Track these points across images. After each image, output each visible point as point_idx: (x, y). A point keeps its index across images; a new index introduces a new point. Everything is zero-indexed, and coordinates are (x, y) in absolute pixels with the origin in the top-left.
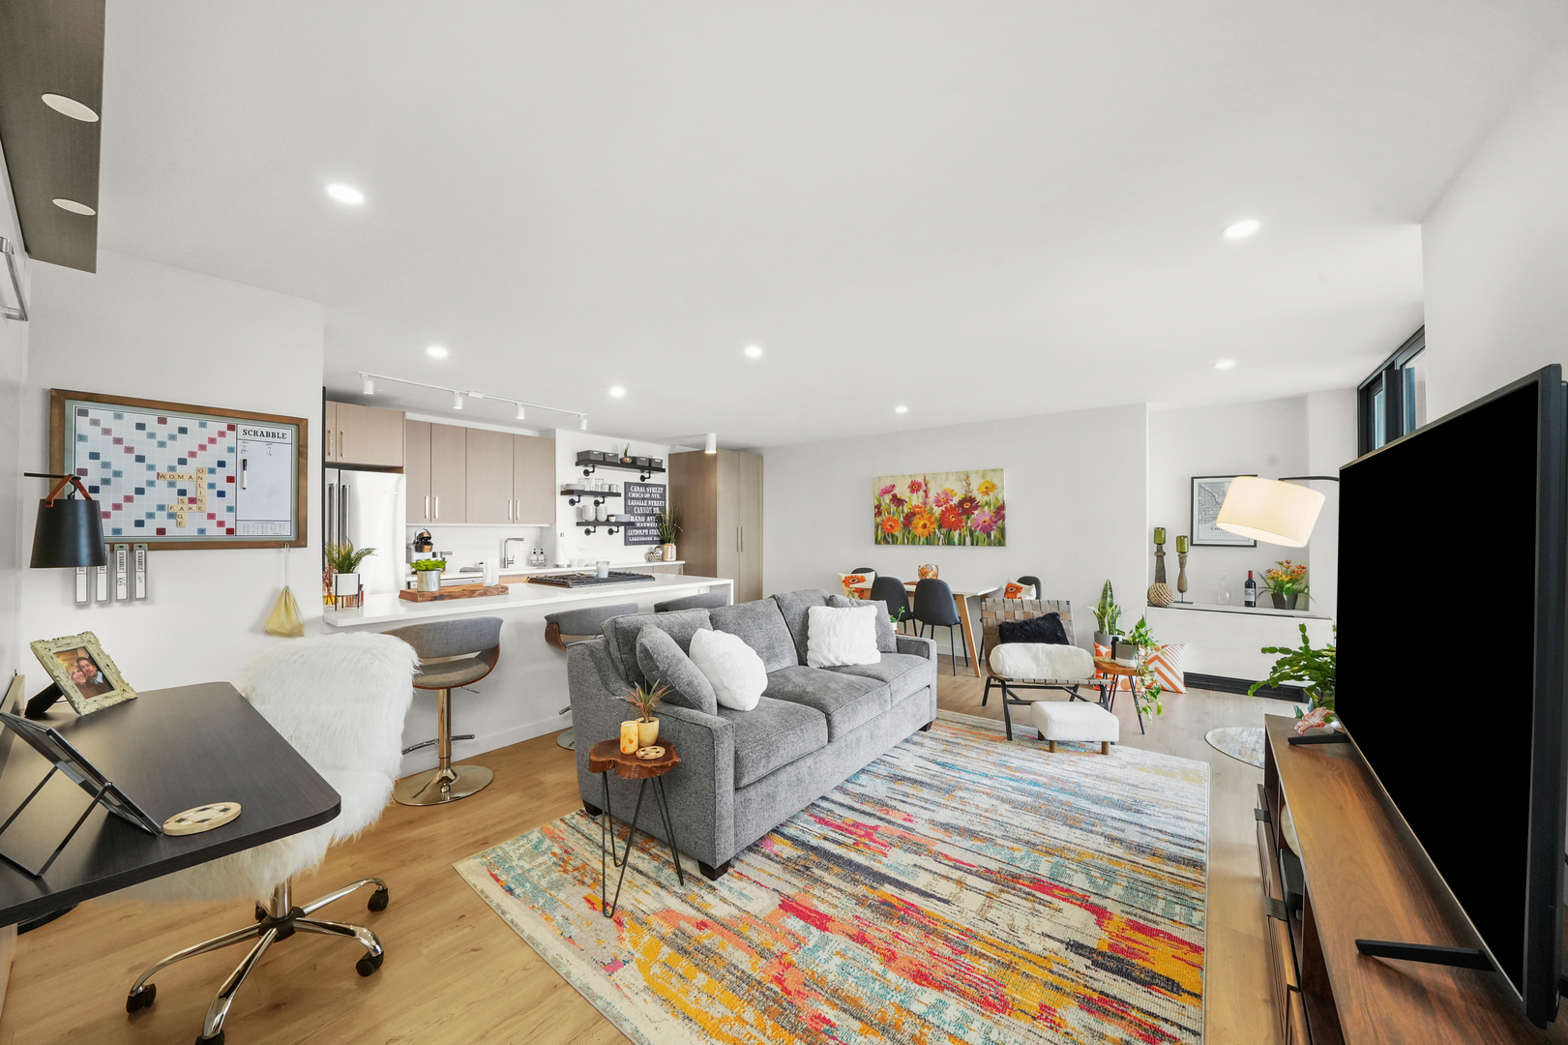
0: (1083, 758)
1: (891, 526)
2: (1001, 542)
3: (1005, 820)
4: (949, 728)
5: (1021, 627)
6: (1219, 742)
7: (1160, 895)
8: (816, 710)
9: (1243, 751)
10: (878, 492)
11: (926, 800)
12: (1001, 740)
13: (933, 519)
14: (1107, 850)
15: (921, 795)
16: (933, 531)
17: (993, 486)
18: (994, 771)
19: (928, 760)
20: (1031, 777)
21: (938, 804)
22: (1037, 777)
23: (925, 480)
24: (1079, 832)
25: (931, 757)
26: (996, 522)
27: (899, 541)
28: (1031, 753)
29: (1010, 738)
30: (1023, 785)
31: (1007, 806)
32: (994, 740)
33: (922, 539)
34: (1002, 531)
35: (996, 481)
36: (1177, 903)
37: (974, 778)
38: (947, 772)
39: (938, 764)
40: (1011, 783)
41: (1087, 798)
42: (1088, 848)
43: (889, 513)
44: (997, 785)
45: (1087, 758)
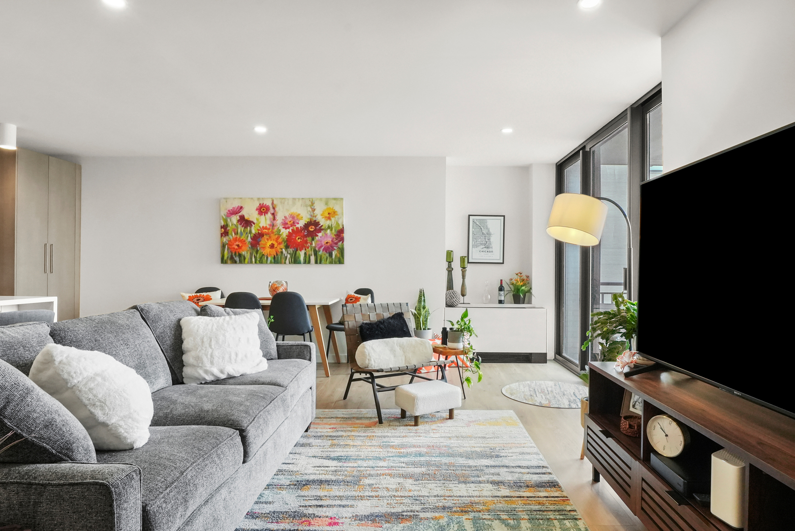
0: (439, 425)
1: (238, 246)
2: (340, 261)
3: (416, 493)
4: (326, 424)
5: (377, 326)
6: (511, 394)
7: (552, 517)
8: (227, 429)
9: (526, 397)
10: (224, 213)
11: (340, 498)
12: (374, 424)
13: (280, 240)
14: (499, 494)
15: (332, 493)
16: (280, 250)
17: (335, 213)
18: (382, 453)
19: (322, 458)
20: (413, 450)
21: (354, 498)
22: (418, 449)
23: (273, 203)
24: (472, 485)
25: (324, 455)
26: (336, 244)
27: (246, 261)
28: (402, 430)
29: (381, 422)
30: (413, 459)
31: (410, 481)
32: (369, 426)
33: (269, 259)
34: (342, 251)
35: (337, 208)
36: (564, 519)
37: (371, 463)
38: (345, 465)
39: (334, 459)
40: (402, 459)
41: (461, 455)
42: (486, 497)
43: (236, 233)
44: (392, 464)
45: (442, 425)
